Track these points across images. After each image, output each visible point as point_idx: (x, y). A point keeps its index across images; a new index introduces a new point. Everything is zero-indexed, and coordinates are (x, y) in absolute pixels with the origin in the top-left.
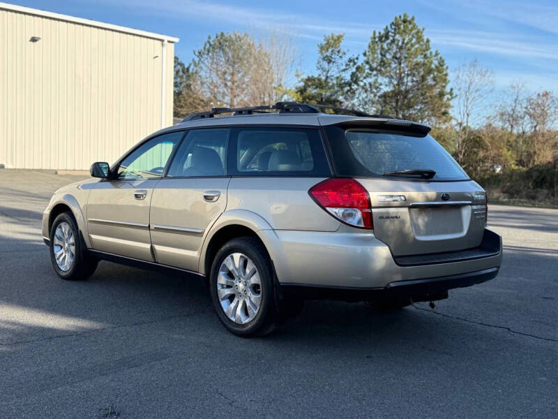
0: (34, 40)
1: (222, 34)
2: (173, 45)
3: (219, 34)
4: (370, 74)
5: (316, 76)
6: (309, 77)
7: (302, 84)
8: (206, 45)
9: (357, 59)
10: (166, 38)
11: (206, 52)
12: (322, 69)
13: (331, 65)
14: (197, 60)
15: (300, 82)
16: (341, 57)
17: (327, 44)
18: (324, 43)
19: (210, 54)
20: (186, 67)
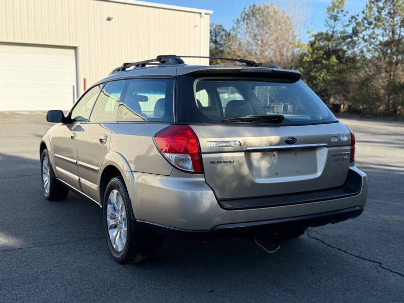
0: (109, 19)
1: (254, 6)
2: (209, 16)
3: (252, 5)
4: (369, 28)
5: (324, 31)
6: (319, 33)
7: (312, 39)
8: (242, 14)
9: (358, 15)
10: (203, 11)
11: (242, 20)
12: (329, 26)
13: (337, 22)
14: (235, 26)
15: (310, 37)
16: (345, 15)
17: (333, 6)
18: (331, 5)
19: (246, 21)
20: (228, 32)
